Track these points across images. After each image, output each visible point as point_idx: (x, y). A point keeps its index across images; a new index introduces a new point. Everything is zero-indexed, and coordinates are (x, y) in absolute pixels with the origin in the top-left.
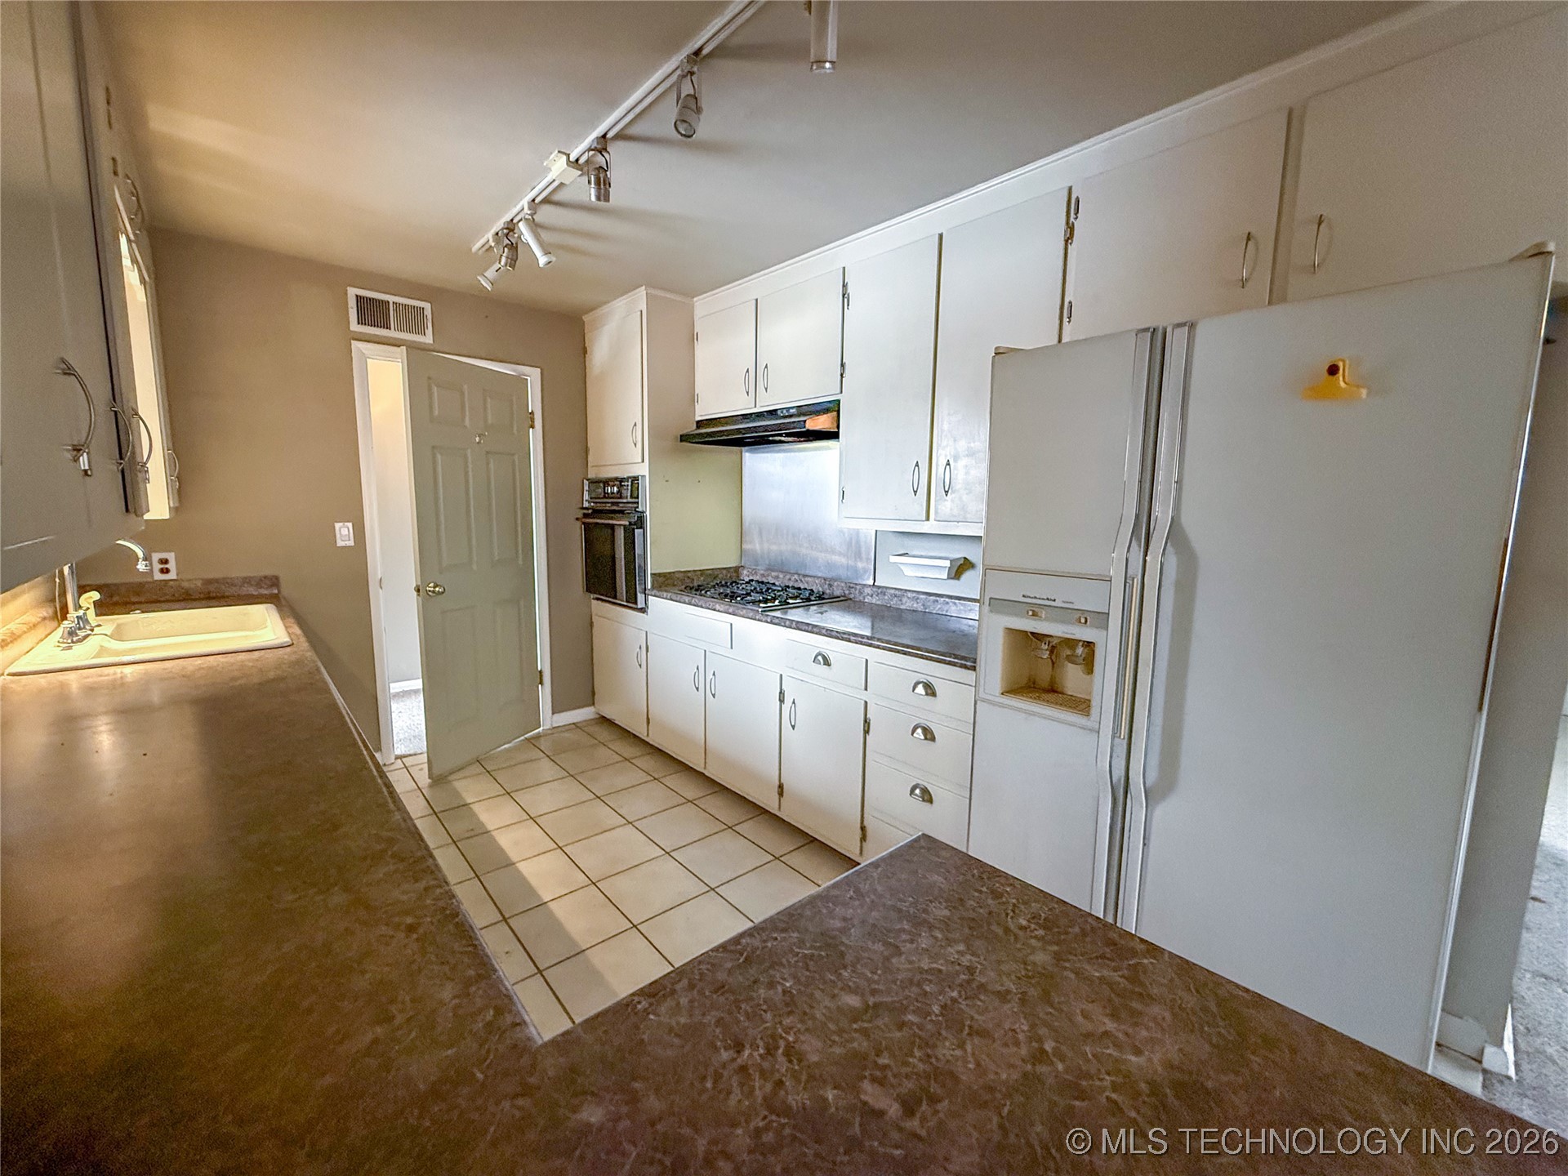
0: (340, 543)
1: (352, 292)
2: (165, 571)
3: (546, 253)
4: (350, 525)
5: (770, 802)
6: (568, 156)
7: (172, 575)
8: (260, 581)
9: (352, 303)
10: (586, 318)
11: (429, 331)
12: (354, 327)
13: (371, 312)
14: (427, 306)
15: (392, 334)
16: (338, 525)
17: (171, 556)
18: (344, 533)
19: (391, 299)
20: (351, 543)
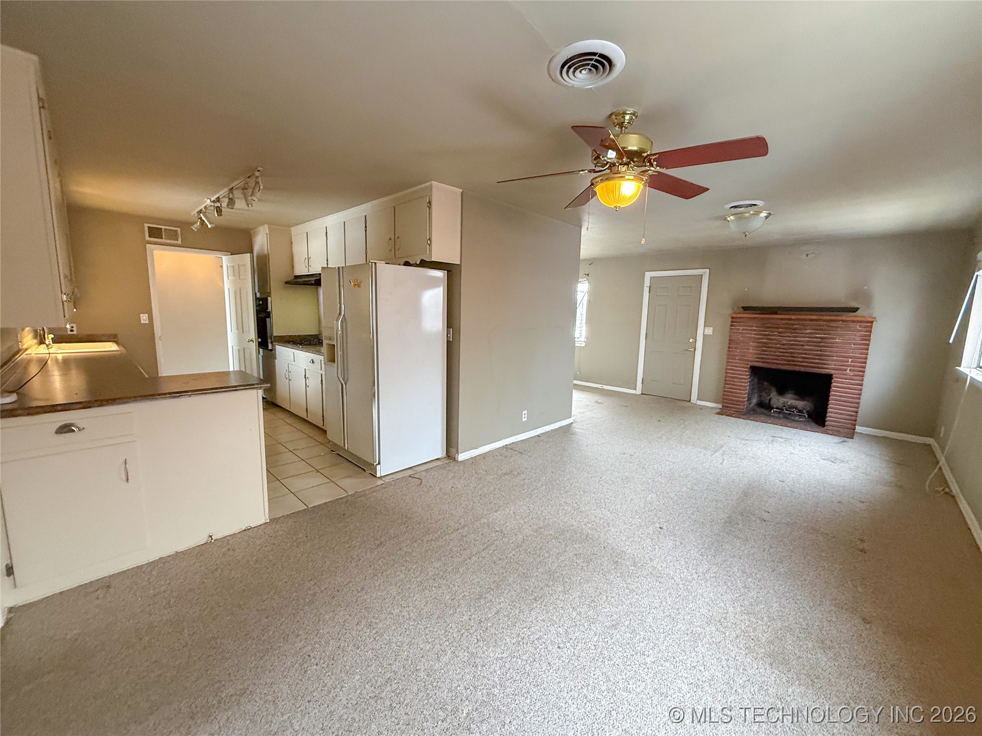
0: (142, 322)
1: (146, 225)
2: (72, 331)
3: (210, 224)
4: (147, 315)
5: (303, 414)
6: (210, 199)
7: (75, 332)
8: (110, 336)
9: (146, 229)
10: (252, 232)
11: (180, 239)
12: (147, 238)
13: (155, 233)
14: (179, 229)
15: (163, 241)
16: (142, 315)
17: (74, 325)
18: (144, 318)
19: (163, 227)
20: (147, 322)
